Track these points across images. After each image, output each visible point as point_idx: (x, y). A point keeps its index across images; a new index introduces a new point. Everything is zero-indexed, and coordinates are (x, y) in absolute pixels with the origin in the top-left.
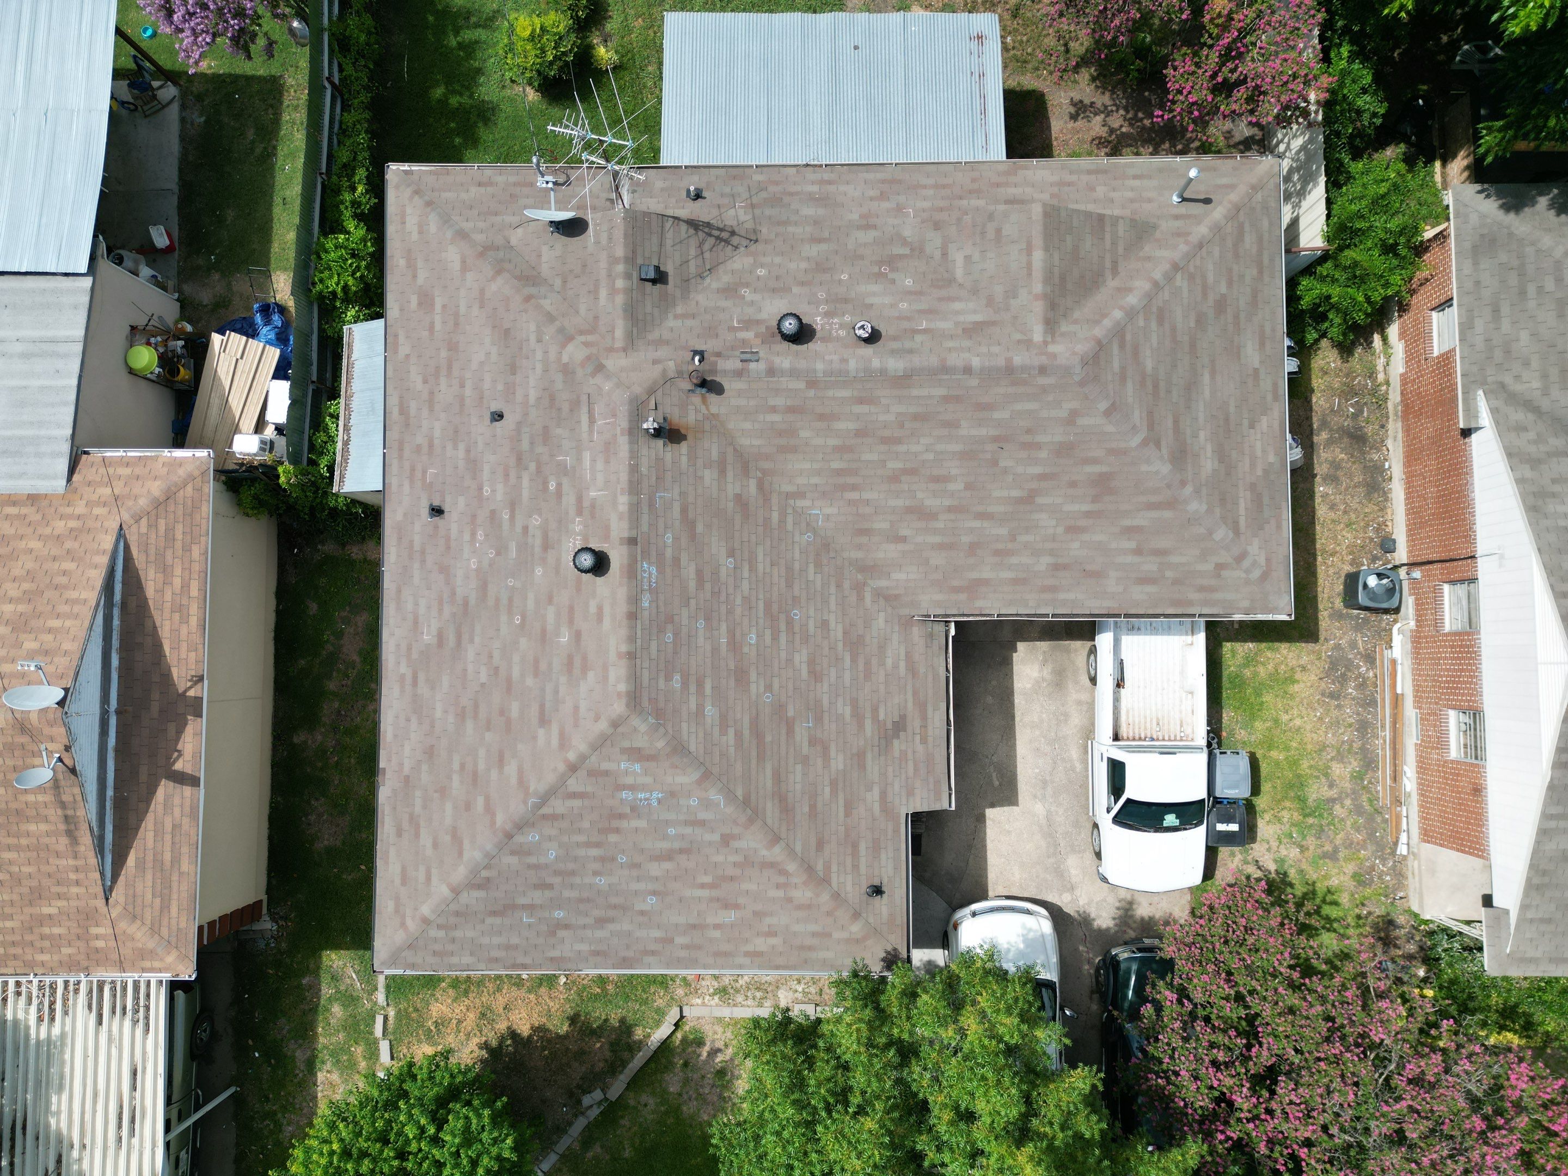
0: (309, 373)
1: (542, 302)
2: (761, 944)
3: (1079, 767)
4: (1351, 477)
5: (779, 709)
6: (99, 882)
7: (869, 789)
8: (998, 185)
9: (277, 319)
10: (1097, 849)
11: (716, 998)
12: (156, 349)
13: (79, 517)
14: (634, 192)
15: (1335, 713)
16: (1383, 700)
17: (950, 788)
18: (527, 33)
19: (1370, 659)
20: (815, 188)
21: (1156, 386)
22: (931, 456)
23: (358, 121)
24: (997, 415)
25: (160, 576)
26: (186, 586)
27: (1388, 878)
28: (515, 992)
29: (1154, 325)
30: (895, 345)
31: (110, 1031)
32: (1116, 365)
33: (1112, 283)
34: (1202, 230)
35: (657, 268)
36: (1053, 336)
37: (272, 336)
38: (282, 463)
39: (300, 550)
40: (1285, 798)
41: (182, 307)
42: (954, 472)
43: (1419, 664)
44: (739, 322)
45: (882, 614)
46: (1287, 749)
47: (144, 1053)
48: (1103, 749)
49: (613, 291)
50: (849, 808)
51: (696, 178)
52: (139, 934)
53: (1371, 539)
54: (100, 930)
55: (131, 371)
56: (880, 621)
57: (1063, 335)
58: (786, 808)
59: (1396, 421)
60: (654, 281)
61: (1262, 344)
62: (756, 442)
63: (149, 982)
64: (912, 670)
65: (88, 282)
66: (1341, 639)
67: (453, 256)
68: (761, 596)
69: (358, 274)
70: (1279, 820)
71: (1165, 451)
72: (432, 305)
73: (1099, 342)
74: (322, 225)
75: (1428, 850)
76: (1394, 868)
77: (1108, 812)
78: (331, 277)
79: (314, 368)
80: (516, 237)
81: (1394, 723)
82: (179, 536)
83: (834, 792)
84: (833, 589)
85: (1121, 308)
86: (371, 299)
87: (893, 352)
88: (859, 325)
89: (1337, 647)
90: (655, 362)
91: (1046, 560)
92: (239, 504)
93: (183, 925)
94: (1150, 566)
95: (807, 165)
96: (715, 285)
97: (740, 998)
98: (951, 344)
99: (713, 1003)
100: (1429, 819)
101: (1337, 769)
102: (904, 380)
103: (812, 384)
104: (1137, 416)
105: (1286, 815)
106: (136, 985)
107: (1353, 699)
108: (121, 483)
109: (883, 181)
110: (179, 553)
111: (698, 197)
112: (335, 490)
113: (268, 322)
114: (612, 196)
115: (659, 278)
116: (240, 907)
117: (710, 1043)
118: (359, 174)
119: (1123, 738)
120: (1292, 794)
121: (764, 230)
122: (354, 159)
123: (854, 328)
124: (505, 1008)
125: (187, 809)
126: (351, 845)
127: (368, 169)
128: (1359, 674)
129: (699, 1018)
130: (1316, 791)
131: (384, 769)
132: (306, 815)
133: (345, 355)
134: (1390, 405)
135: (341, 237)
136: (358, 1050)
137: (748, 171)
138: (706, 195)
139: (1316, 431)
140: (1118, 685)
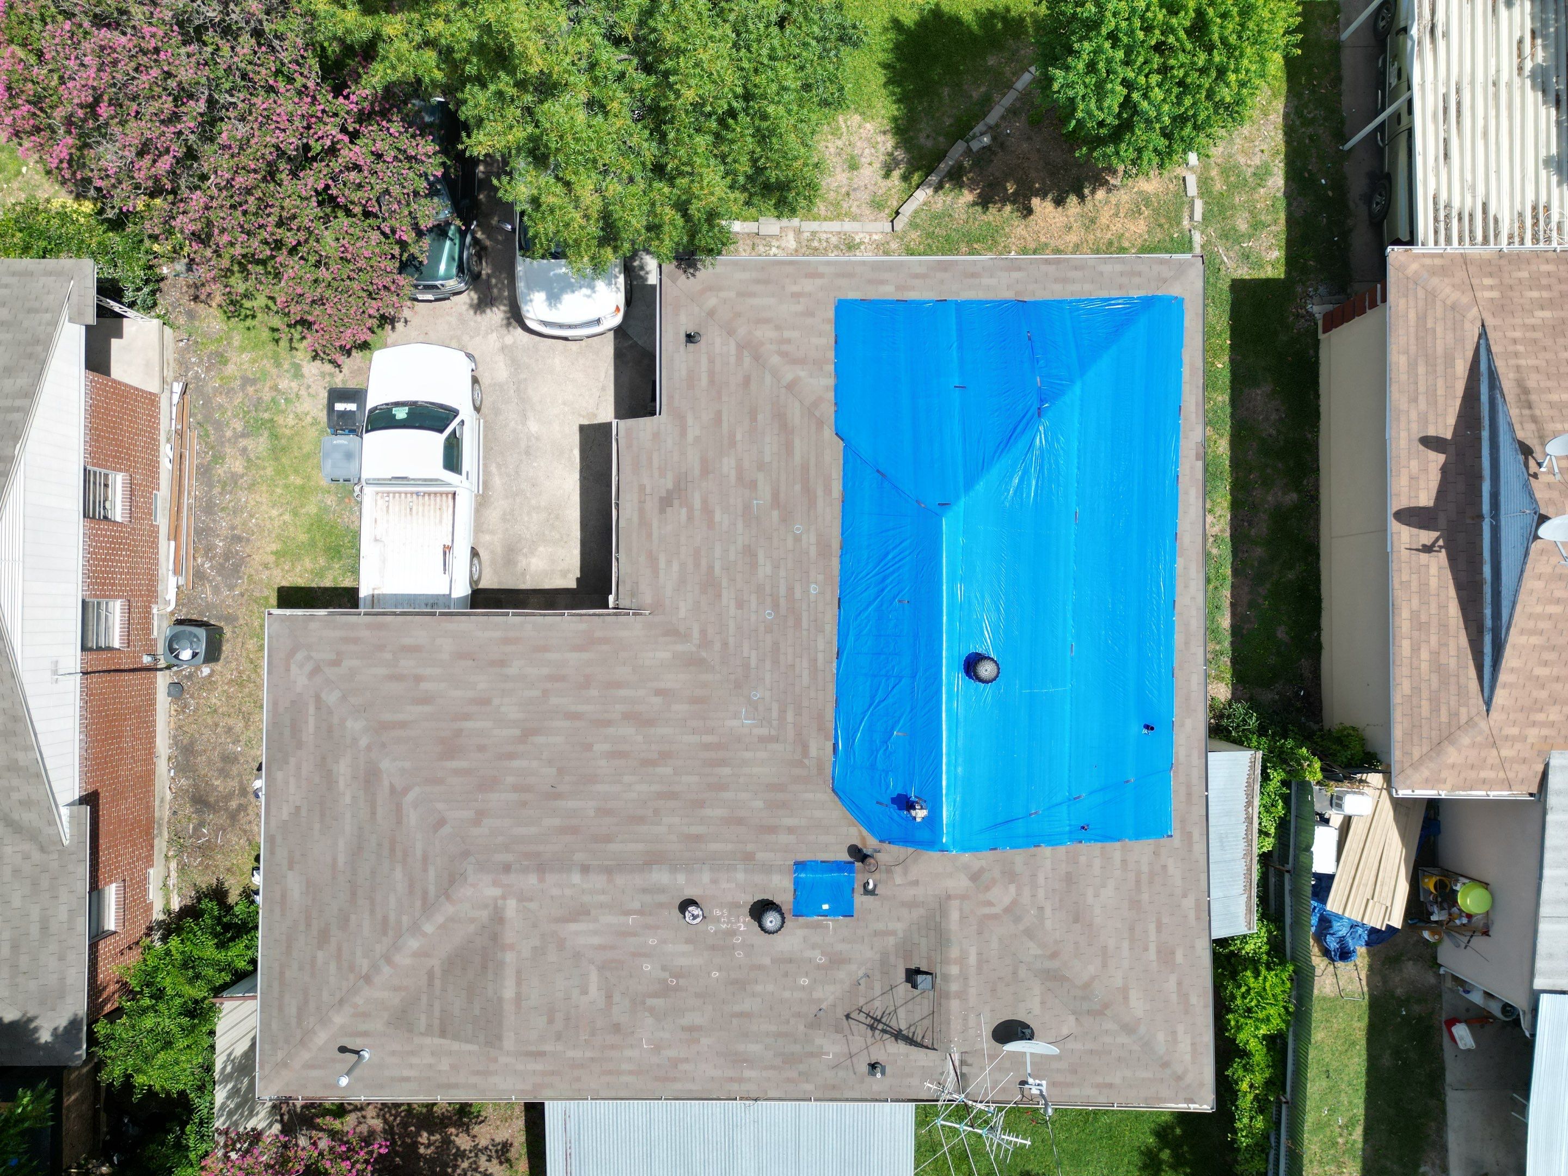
0: (1293, 882)
1: (1039, 952)
2: (808, 285)
3: (493, 469)
4: (210, 762)
5: (786, 519)
6: (1491, 342)
7: (697, 439)
8: (553, 1073)
9: (1332, 944)
10: (477, 386)
11: (858, 240)
12: (1460, 910)
13: (1534, 724)
14: (942, 1073)
15: (237, 521)
16: (188, 535)
17: (617, 440)
19: (199, 575)
21: (392, 850)
22: (627, 779)
23: (1247, 1162)
24: (557, 822)
25: (1443, 660)
26: (1416, 649)
27: (193, 360)
28: (1060, 244)
29: (392, 917)
30: (662, 898)
31: (1474, 197)
32: (432, 873)
33: (435, 963)
34: (338, 1019)
36: (496, 907)
37: (1336, 925)
38: (1318, 783)
39: (1297, 694)
40: (291, 438)
41: (1435, 958)
42: (603, 763)
43: (150, 569)
44: (827, 927)
45: (682, 614)
46: (286, 487)
47: (1437, 176)
48: (466, 484)
49: (962, 961)
50: (718, 420)
51: (875, 1088)
52: (1447, 291)
53: (192, 697)
54: (1488, 294)
55: (1486, 885)
56: (683, 609)
57: (486, 906)
58: (780, 417)
59: (161, 819)
60: (918, 972)
61: (284, 896)
62: (809, 796)
63: (1436, 243)
64: (653, 560)
65: (1538, 984)
66: (227, 596)
67: (1137, 1005)
68: (805, 633)
69: (1243, 989)
70: (297, 416)
71: (386, 783)
72: (1159, 952)
73: (448, 897)
74: (1285, 1045)
75: (152, 386)
76: (187, 370)
77: (463, 422)
78: (1273, 986)
79: (1287, 887)
80: (1069, 1025)
81: (179, 511)
82: (1425, 705)
83: (732, 436)
84: (731, 640)
85: (425, 935)
86: (1229, 962)
87: (662, 890)
88: (698, 920)
89: (231, 588)
90: (916, 883)
91: (512, 671)
92: (1363, 741)
93: (1402, 302)
94: (407, 664)
95: (756, 1100)
96: (854, 967)
97: (834, 240)
98: (602, 898)
99: (861, 235)
100: (148, 415)
101: (238, 466)
102: (653, 860)
103: (749, 857)
104: (412, 818)
105: (291, 421)
106: (1448, 240)
107: (218, 536)
108: (1490, 761)
109: (674, 1080)
110: (1424, 686)
111: (873, 1066)
112: (1260, 754)
113: (1342, 940)
114: (965, 1069)
115: (912, 975)
116: (1345, 325)
117: (865, 196)
118: (1246, 1102)
119: (447, 494)
120: (283, 441)
121: (801, 1028)
122: (1251, 1118)
123: (704, 917)
124: (1070, 228)
125: (1403, 419)
126: (1233, 388)
127: (1237, 1108)
128: (211, 560)
129: (876, 220)
130: (259, 445)
131: (1197, 459)
132: (1281, 419)
133: (1255, 900)
134: (166, 835)
135: (1263, 1030)
136: (1219, 186)
137: (819, 1095)
138: (865, 1068)
139: (242, 808)
140: (450, 548)
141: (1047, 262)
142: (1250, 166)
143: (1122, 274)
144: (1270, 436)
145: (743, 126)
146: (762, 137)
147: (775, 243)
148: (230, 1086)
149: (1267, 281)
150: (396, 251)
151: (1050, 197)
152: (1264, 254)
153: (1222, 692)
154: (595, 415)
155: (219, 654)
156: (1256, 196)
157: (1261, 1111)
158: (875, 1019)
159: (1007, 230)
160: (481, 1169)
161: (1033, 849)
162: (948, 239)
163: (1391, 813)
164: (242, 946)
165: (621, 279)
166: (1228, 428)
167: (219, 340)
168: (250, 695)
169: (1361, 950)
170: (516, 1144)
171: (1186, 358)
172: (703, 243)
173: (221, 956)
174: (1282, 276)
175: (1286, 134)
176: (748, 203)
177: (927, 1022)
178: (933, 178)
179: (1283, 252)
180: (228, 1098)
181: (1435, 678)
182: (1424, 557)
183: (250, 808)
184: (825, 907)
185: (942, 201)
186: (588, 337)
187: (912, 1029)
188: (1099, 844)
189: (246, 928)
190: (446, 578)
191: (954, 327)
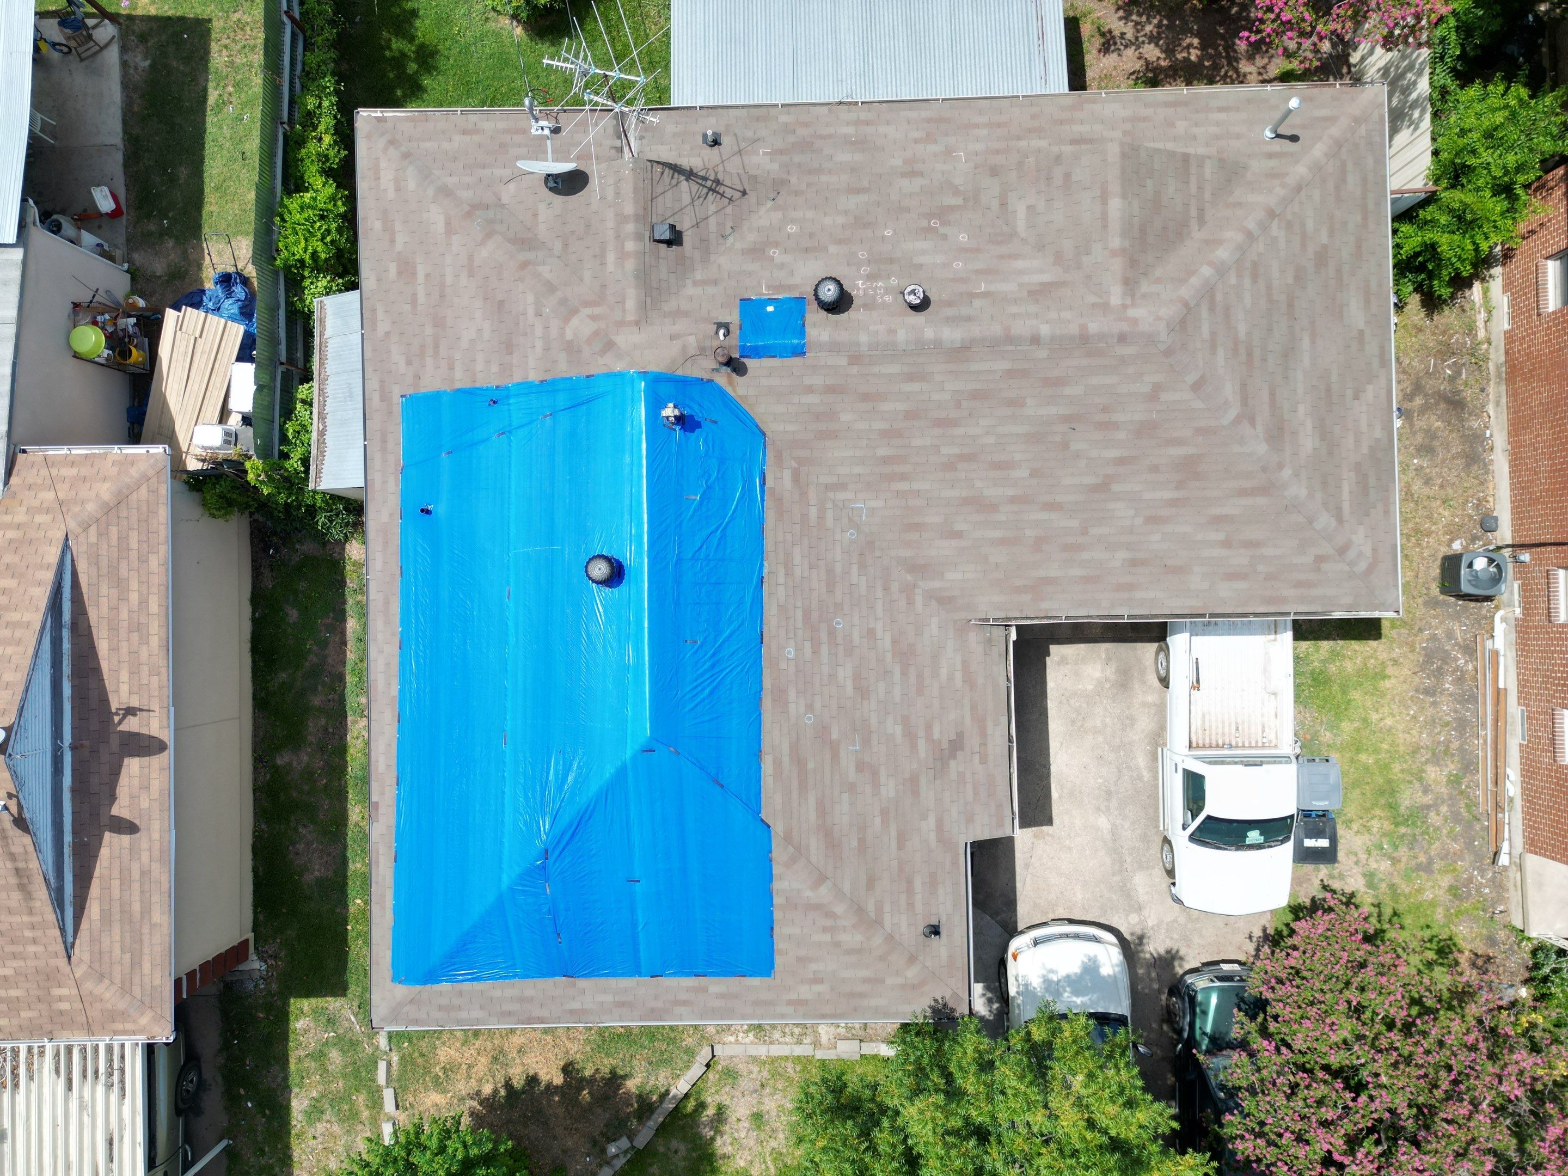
0: (276, 353)
1: (540, 268)
2: (805, 992)
3: (1146, 775)
4: (1447, 448)
5: (823, 730)
6: (60, 940)
7: (924, 817)
8: (1061, 122)
9: (239, 291)
10: (1169, 866)
12: (103, 329)
13: (19, 526)
14: (642, 138)
15: (1430, 711)
16: (1484, 695)
17: (1013, 813)
19: (1470, 650)
20: (850, 130)
21: (1250, 355)
22: (991, 440)
23: (324, 62)
24: (1068, 391)
25: (114, 592)
26: (144, 602)
27: (1487, 891)
28: (530, 1036)
29: (1247, 282)
30: (950, 312)
31: (81, 1097)
32: (1205, 331)
33: (1197, 235)
34: (1300, 170)
35: (672, 227)
36: (1133, 296)
37: (235, 310)
38: (250, 458)
39: (276, 550)
40: (1374, 805)
41: (133, 279)
42: (1018, 457)
43: (1526, 657)
44: (768, 288)
45: (935, 620)
46: (1377, 751)
47: (120, 1119)
48: (1178, 759)
49: (622, 256)
50: (902, 839)
51: (713, 120)
52: (108, 994)
53: (1470, 517)
54: (64, 991)
55: (76, 356)
56: (933, 627)
57: (1144, 296)
58: (832, 843)
59: (1498, 384)
60: (669, 243)
61: (1367, 302)
62: (791, 428)
63: (123, 1046)
64: (969, 680)
65: (18, 254)
66: (1437, 628)
67: (436, 216)
68: (799, 604)
69: (328, 239)
70: (1369, 830)
71: (1260, 428)
72: (414, 274)
73: (1186, 305)
74: (285, 183)
75: (1534, 862)
76: (1493, 880)
77: (1184, 829)
78: (297, 243)
79: (283, 347)
80: (508, 193)
81: (1496, 720)
82: (134, 545)
83: (885, 822)
84: (880, 593)
85: (1211, 264)
86: (344, 267)
87: (949, 320)
88: (909, 289)
89: (1434, 638)
90: (673, 337)
91: (1123, 555)
92: (204, 504)
93: (157, 982)
94: (1240, 559)
95: (841, 103)
96: (738, 245)
98: (1014, 309)
99: (747, 1040)
100: (1538, 829)
101: (1433, 773)
102: (961, 353)
103: (855, 359)
104: (1229, 390)
105: (1375, 824)
106: (109, 1049)
107: (1451, 695)
108: (66, 486)
109: (929, 121)
110: (135, 564)
111: (716, 142)
112: (311, 486)
113: (229, 295)
114: (618, 143)
115: (675, 239)
116: (223, 950)
117: (744, 1084)
118: (326, 122)
119: (1198, 747)
120: (1382, 801)
121: (794, 180)
122: (320, 106)
123: (903, 293)
124: (519, 1052)
125: (156, 853)
126: (345, 877)
127: (335, 117)
128: (1457, 668)
129: (732, 1057)
130: (1409, 797)
131: (377, 803)
132: (294, 844)
133: (316, 332)
134: (1491, 365)
135: (307, 196)
136: (360, 1099)
137: (773, 111)
138: (725, 140)
139: (1409, 397)
140: (1193, 687)
141: (541, 1020)
142: (328, 1121)
143: (459, 1008)
144: (305, 826)
147: (842, 1031)
148: (1414, 96)
149: (308, 995)
150: (1273, 1026)
151: (542, 1087)
152: (312, 1025)
153: (354, 550)
154: (1035, 836)
155: (1443, 565)
156: (320, 1088)
158: (714, 191)
159: (588, 1048)
160: (1131, 24)
161: (548, 377)
162: (653, 1040)
163: (177, 428)
164: (1409, 247)
165: (1012, 991)
166: (350, 833)
167: (1459, 913)
168: (1408, 520)
169: (209, 285)
170: (1095, 52)
171: (389, 914)
172: (928, 1042)
173: (1430, 236)
174: (292, 1001)
175: (290, 1157)
176: (874, 1087)
177: (659, 189)
178: (669, 1105)
179: (292, 1027)
180: (1415, 83)
181: (124, 573)
182: (135, 703)
184: (770, 309)
185: (660, 1079)
186: (1045, 924)
187: (674, 182)
188: (478, 385)
189: (1403, 267)
190: (1196, 654)
191: (642, 947)
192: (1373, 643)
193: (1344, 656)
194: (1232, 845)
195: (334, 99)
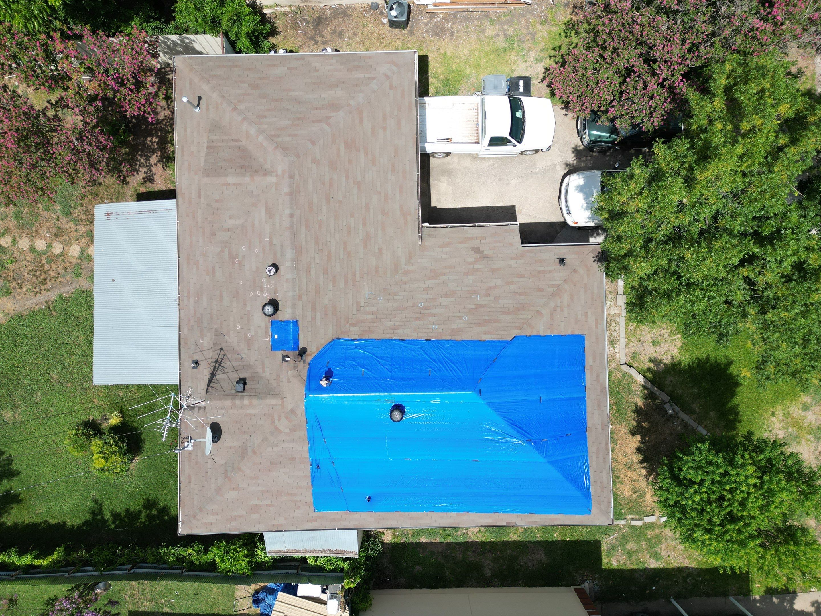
0: (293, 574)
1: (256, 445)
2: (591, 320)
3: (492, 162)
4: (339, 25)
5: (471, 312)
7: (510, 265)
8: (190, 203)
9: (261, 595)
10: (534, 152)
11: (615, 346)
15: (461, 34)
16: (453, 9)
17: (508, 225)
18: (103, 461)
19: (433, 15)
20: (192, 300)
21: (299, 119)
22: (337, 235)
23: (152, 553)
24: (315, 201)
27: (543, 8)
28: (617, 451)
29: (266, 120)
30: (278, 255)
32: (288, 139)
33: (244, 142)
34: (215, 96)
36: (272, 172)
37: (271, 597)
38: (343, 587)
39: (387, 577)
40: (504, 58)
42: (345, 223)
44: (266, 338)
45: (420, 260)
46: (479, 58)
48: (484, 149)
49: (251, 406)
50: (520, 276)
51: (186, 364)
53: (372, 15)
56: (423, 261)
57: (272, 167)
58: (523, 308)
60: (245, 384)
61: (274, 66)
62: (331, 327)
64: (447, 245)
66: (423, 30)
67: (230, 495)
68: (413, 323)
69: (238, 549)
70: (516, 61)
71: (332, 114)
72: (257, 505)
73: (276, 148)
74: (211, 571)
76: (538, 5)
77: (515, 146)
78: (240, 564)
79: (290, 571)
80: (220, 461)
81: (465, 4)
83: (512, 283)
84: (408, 286)
85: (257, 137)
86: (251, 542)
87: (282, 255)
89: (427, 32)
90: (289, 381)
91: (390, 176)
92: (365, 609)
94: (391, 123)
95: (179, 305)
96: (246, 352)
97: (615, 334)
98: (278, 225)
99: (618, 348)
101: (490, 32)
102: (297, 249)
103: (300, 297)
104: (315, 128)
105: (513, 58)
107: (453, 24)
109: (188, 263)
111: (197, 363)
112: (357, 557)
113: (263, 600)
114: (196, 409)
115: (243, 381)
116: (579, 600)
117: (639, 349)
118: (182, 552)
119: (478, 139)
120: (502, 55)
121: (215, 326)
122: (174, 554)
123: (269, 276)
124: (625, 456)
126: (544, 542)
127: (179, 547)
128: (441, 21)
129: (626, 355)
130: (501, 43)
131: (507, 523)
132: (528, 567)
133: (283, 555)
134: (302, 5)
135: (218, 560)
137: (182, 336)
138: (196, 359)
139: (316, 42)
140: (450, 142)
141: (607, 443)
142: (661, 549)
143: (602, 482)
144: (520, 562)
145: (672, 283)
146: (668, 294)
147: (613, 303)
148: (179, 42)
149: (600, 559)
150: (602, 109)
151: (642, 445)
152: (615, 557)
153: (387, 538)
154: (520, 213)
155: (393, 27)
156: (645, 553)
157: (178, 559)
158: (220, 363)
159: (623, 423)
160: (140, 169)
161: (307, 441)
162: (618, 393)
164: (248, 45)
165: (592, 224)
166: (523, 540)
167: (553, 20)
168: (373, 44)
169: (258, 611)
170: (153, 186)
171: (559, 516)
172: (611, 265)
173: (243, 35)
174: (603, 567)
175: (678, 568)
176: (633, 288)
177: (220, 389)
178: (649, 385)
179: (616, 567)
180: (172, 41)
183: (316, 46)
184: (276, 337)
185: (637, 389)
186: (561, 208)
187: (216, 382)
188: (310, 474)
189: (257, 47)
190: (435, 140)
191: (572, 396)
192: (430, 59)
193: (436, 72)
194: (523, 124)
195: (170, 548)
